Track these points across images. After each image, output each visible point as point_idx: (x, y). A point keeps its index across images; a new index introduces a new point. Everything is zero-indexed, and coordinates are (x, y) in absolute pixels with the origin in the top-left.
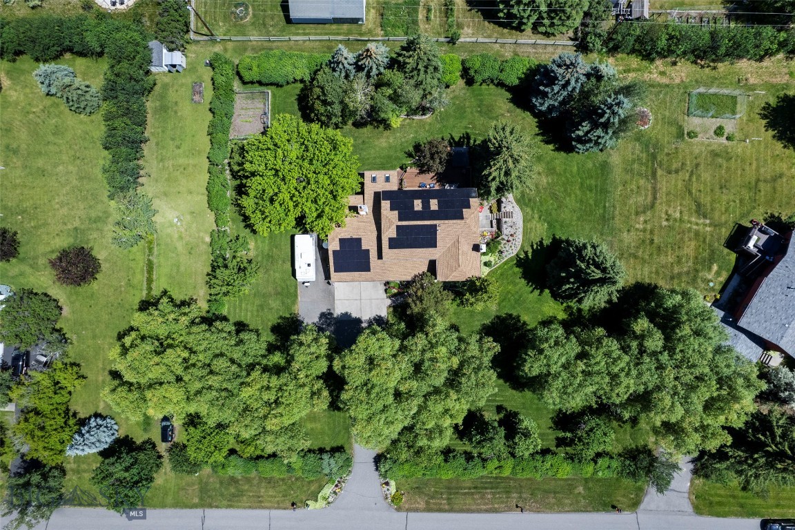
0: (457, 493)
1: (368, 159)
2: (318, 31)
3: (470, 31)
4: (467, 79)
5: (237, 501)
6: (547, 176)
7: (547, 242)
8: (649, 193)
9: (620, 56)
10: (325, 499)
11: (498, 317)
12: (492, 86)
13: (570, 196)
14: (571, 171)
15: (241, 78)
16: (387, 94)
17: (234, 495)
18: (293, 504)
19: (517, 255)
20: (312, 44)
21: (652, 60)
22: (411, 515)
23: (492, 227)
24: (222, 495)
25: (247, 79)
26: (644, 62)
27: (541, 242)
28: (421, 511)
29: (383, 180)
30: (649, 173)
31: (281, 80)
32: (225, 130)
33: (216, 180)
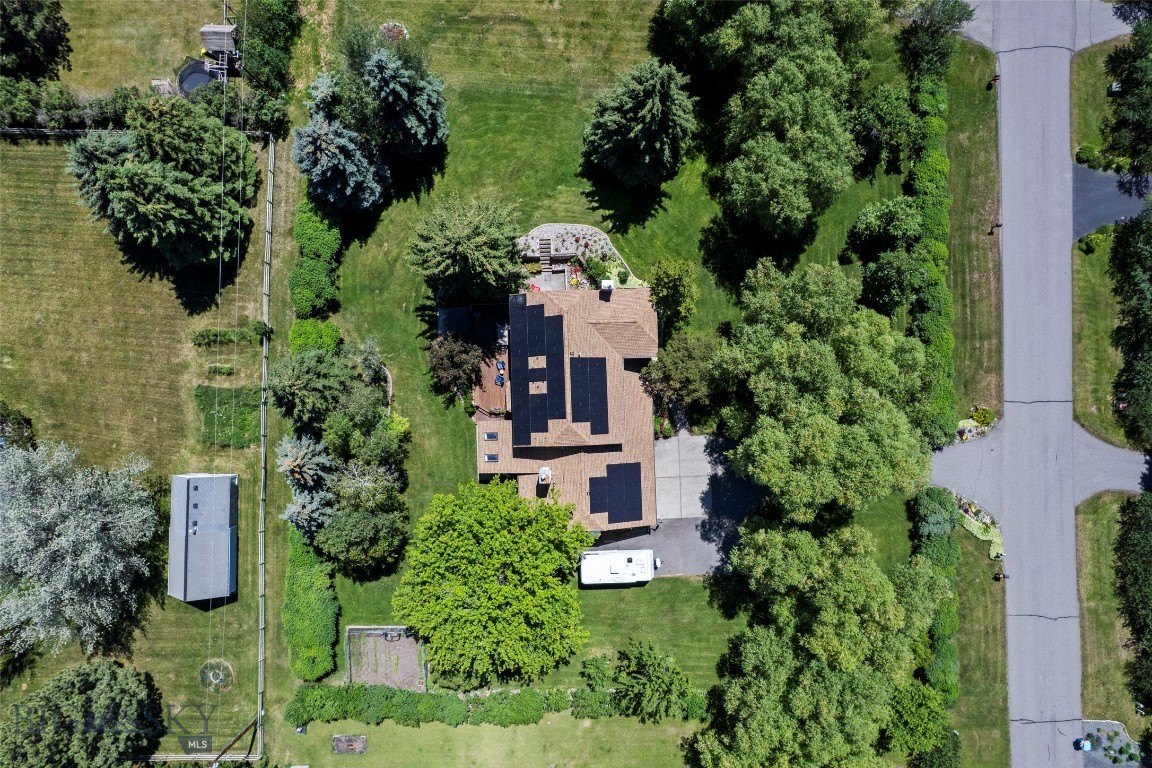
0: (971, 324)
1: (457, 467)
2: (250, 549)
3: (251, 306)
4: (329, 310)
5: (995, 668)
6: (484, 185)
7: (588, 187)
8: (509, 27)
9: (292, 71)
10: (987, 528)
11: (705, 263)
12: (340, 272)
13: (515, 150)
14: (476, 148)
15: (327, 675)
16: (363, 438)
17: (986, 673)
18: (997, 579)
19: (608, 232)
20: (271, 559)
21: (301, 21)
22: (1008, 395)
23: (563, 271)
24: (987, 692)
25: (329, 666)
26: (303, 34)
27: (588, 195)
28: (1002, 380)
29: (493, 443)
30: (478, 27)
31: (331, 611)
32: (412, 699)
33: (494, 713)
